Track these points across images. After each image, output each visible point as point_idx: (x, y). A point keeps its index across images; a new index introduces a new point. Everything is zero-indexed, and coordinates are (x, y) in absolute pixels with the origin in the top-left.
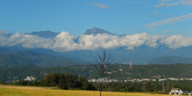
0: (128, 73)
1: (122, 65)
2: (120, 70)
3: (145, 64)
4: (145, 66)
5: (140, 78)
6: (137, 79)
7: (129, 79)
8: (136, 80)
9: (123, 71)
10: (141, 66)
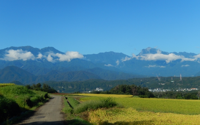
0: (178, 84)
1: (173, 77)
2: (172, 81)
3: (193, 76)
4: (193, 78)
5: (189, 88)
6: (186, 88)
7: (180, 89)
8: (186, 90)
9: (174, 83)
10: (190, 78)
